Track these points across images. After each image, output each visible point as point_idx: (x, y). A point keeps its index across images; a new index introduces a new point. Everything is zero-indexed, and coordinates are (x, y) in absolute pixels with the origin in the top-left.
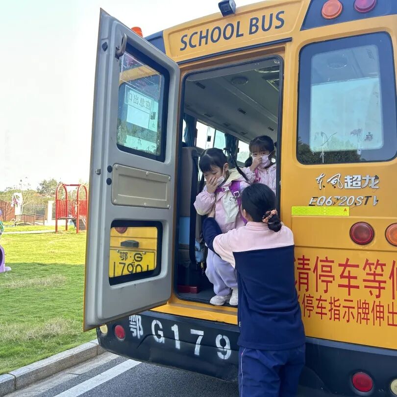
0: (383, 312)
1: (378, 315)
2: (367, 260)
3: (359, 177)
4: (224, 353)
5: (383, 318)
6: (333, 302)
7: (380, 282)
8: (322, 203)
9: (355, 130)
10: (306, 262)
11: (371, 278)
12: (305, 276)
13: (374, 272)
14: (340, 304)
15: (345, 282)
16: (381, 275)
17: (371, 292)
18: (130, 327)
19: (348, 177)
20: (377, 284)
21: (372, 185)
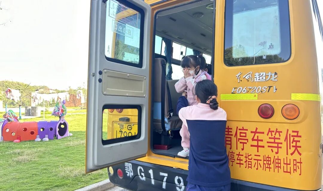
0: (280, 163)
1: (277, 165)
2: (270, 129)
3: (264, 73)
4: (180, 188)
5: (280, 167)
6: (247, 156)
7: (278, 143)
8: (240, 91)
9: (261, 43)
10: (230, 130)
11: (272, 140)
12: (229, 139)
13: (275, 137)
14: (252, 158)
15: (255, 143)
16: (279, 139)
17: (272, 150)
18: (126, 171)
19: (257, 74)
20: (276, 145)
21: (273, 79)
